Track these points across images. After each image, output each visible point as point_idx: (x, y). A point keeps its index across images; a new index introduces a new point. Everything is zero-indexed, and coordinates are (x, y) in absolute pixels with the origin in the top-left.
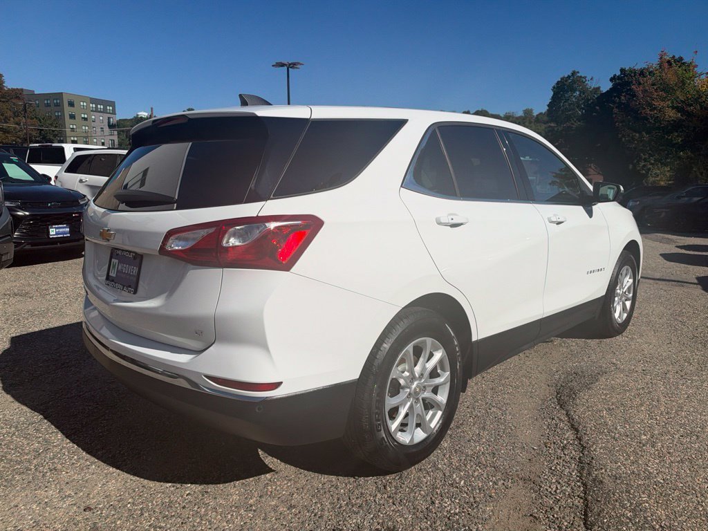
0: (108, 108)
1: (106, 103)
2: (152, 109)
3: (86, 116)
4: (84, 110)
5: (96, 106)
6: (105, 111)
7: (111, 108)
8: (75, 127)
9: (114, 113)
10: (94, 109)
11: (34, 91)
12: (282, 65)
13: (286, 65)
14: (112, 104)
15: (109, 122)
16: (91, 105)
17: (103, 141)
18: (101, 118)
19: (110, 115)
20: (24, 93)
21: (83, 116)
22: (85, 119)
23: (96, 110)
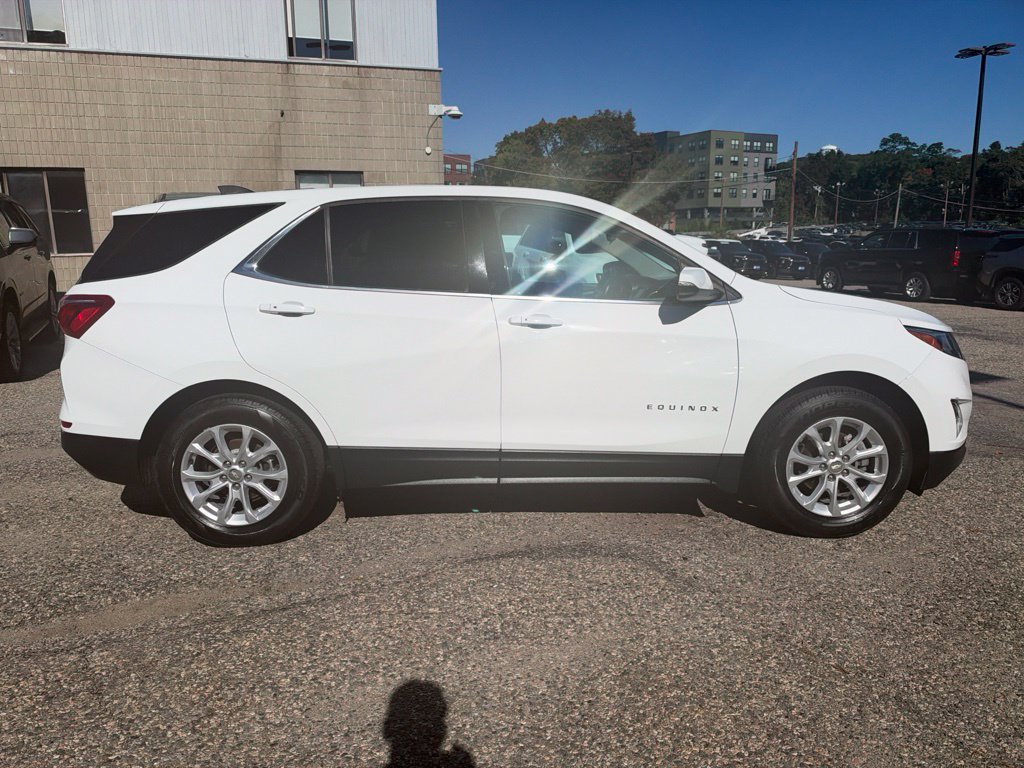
0: (767, 145)
1: (764, 138)
2: (796, 143)
3: (736, 159)
4: (737, 151)
5: (752, 144)
6: (762, 150)
7: (771, 145)
8: (720, 175)
9: (775, 151)
10: (748, 149)
11: (678, 133)
12: (973, 53)
13: (980, 52)
14: (774, 139)
15: (766, 165)
16: (745, 143)
17: (755, 191)
18: (756, 160)
19: (767, 155)
20: (669, 136)
21: (732, 159)
22: (735, 163)
23: (752, 150)
